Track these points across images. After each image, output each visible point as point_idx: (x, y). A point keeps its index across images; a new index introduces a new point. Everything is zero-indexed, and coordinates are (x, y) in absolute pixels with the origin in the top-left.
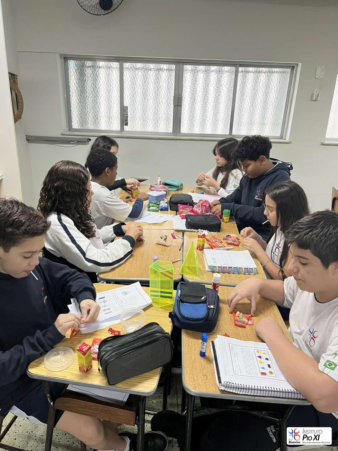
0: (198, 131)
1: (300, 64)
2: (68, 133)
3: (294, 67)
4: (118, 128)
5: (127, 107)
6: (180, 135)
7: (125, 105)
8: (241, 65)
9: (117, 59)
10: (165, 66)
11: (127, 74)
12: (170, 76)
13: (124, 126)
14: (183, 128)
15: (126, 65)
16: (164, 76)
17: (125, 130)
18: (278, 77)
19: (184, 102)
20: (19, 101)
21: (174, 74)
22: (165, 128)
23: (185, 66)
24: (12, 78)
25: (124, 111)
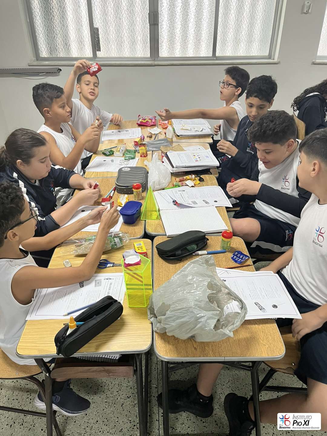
0: (179, 53)
2: (36, 63)
4: (90, 55)
5: (97, 29)
6: (158, 59)
7: (95, 26)
13: (96, 52)
14: (162, 51)
17: (98, 56)
19: (160, 20)
22: (142, 52)
25: (94, 34)
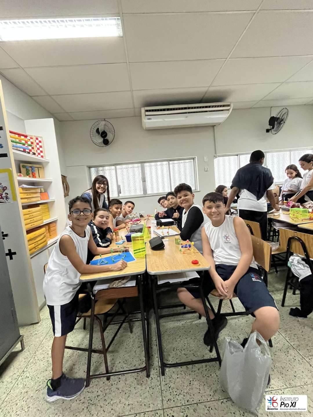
0: (156, 191)
1: (196, 157)
3: (194, 159)
4: (117, 196)
5: (120, 185)
8: (170, 161)
9: (114, 165)
10: (136, 165)
11: (119, 171)
12: (139, 169)
13: (119, 194)
14: (148, 191)
15: (118, 167)
16: (136, 169)
17: (120, 196)
18: (188, 164)
19: (146, 180)
20: (67, 187)
21: (140, 168)
22: (140, 193)
23: (145, 164)
24: (64, 178)
25: (119, 187)
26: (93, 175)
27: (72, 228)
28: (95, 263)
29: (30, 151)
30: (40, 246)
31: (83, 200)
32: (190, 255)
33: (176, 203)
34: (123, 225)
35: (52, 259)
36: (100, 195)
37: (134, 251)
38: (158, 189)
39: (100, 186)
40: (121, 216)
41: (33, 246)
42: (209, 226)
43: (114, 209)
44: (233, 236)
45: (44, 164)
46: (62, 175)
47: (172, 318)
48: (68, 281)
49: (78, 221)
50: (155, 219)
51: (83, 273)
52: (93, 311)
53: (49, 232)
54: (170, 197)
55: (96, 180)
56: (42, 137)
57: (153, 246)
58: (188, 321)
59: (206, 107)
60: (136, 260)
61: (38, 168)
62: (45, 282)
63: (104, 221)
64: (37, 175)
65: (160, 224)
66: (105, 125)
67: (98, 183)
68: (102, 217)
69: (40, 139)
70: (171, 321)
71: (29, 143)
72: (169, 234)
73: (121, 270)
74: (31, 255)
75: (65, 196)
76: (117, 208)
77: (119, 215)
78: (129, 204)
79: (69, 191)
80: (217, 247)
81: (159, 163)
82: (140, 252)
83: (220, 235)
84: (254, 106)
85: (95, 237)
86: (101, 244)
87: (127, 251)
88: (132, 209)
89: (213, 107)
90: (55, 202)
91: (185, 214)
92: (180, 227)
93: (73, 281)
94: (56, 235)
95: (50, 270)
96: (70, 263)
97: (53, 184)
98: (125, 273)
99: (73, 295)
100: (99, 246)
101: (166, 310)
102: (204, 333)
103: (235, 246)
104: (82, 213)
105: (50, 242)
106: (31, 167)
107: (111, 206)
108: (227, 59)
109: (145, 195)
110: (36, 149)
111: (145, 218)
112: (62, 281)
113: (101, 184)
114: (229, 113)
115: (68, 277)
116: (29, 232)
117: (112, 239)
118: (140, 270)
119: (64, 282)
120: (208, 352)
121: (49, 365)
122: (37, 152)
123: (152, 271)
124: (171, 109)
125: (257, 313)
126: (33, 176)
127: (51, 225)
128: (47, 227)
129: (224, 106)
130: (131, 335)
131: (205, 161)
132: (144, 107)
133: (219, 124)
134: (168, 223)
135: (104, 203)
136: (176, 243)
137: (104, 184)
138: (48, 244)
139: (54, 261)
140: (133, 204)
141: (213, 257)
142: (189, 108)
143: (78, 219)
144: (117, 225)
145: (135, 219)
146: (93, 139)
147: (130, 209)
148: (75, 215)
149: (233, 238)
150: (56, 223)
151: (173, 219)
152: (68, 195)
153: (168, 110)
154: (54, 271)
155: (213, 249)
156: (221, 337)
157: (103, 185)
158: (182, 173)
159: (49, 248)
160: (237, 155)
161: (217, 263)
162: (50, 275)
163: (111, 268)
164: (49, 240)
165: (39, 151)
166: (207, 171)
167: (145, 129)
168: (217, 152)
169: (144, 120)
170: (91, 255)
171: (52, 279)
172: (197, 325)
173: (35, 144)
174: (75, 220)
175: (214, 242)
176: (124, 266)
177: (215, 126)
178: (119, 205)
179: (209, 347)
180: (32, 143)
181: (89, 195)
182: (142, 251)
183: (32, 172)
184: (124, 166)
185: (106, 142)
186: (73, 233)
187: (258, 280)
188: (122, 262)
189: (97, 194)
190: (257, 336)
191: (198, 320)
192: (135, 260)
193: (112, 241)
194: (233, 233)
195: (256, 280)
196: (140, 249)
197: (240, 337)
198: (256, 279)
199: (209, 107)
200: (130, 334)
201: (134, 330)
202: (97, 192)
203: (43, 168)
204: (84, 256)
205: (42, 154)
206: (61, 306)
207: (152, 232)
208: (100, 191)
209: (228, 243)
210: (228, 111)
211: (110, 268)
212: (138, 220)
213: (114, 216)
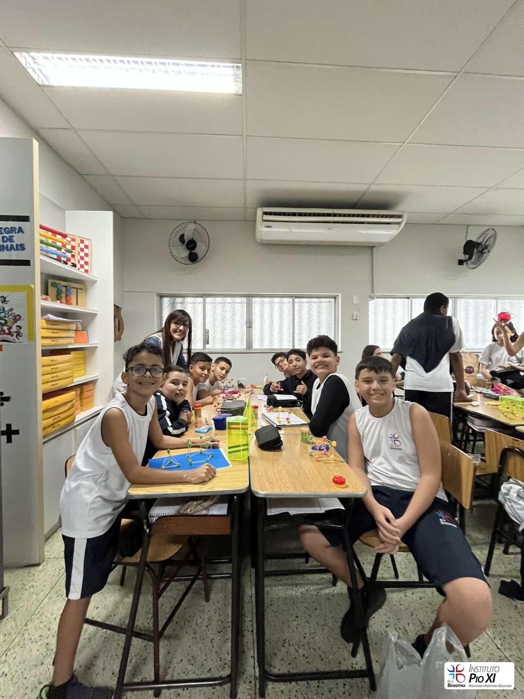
0: (267, 346)
1: (340, 295)
3: (335, 298)
4: (201, 347)
5: (208, 330)
6: (252, 349)
7: (207, 328)
8: (296, 297)
9: (202, 296)
10: (238, 300)
11: (209, 307)
12: (243, 306)
13: (206, 345)
14: (255, 344)
15: (208, 300)
16: (238, 306)
17: (206, 347)
18: (326, 305)
19: (254, 325)
20: (121, 325)
21: (245, 305)
22: (240, 345)
23: (254, 299)
24: (117, 308)
25: (206, 333)
26: (166, 309)
27: (127, 397)
28: (158, 465)
29: (69, 260)
30: (62, 423)
31: (152, 350)
32: (328, 465)
33: (302, 368)
34: (209, 399)
35: (84, 451)
36: (175, 342)
37: (229, 448)
38: (271, 341)
39: (178, 329)
40: (207, 383)
41: (50, 421)
42: (364, 414)
43: (197, 369)
44: (408, 439)
45: (88, 285)
46: (115, 305)
47: (284, 579)
48: (106, 494)
49: (139, 386)
50: (263, 393)
51: (135, 483)
52: (145, 554)
53: (81, 399)
54: (293, 357)
55: (172, 318)
56: (90, 240)
57: (262, 443)
58: (312, 588)
59: (363, 216)
60: (231, 466)
61: (77, 289)
62: (65, 490)
63: (179, 390)
64: (74, 301)
65: (273, 403)
66: (195, 230)
67: (176, 323)
68: (175, 382)
69: (86, 243)
70: (281, 585)
71: (69, 247)
72: (289, 422)
73: (203, 482)
74: (44, 437)
75: (115, 341)
76: (203, 368)
77: (205, 381)
78: (223, 364)
79: (123, 331)
80: (376, 453)
81: (276, 300)
82: (240, 451)
83: (383, 433)
84: (439, 222)
85: (162, 415)
86: (170, 429)
87: (215, 447)
88: (227, 372)
89: (374, 216)
90: (98, 349)
91: (317, 389)
92: (307, 411)
93: (113, 494)
94: (93, 406)
95: (77, 470)
96: (114, 461)
97: (98, 318)
98: (210, 488)
99: (111, 521)
100: (166, 432)
101: (274, 561)
102: (342, 613)
103: (407, 455)
104: (148, 373)
105: (80, 416)
106: (66, 287)
107: (193, 362)
108: (404, 143)
109: (249, 349)
110: (78, 257)
111: (247, 390)
112: (96, 493)
113: (179, 324)
114: (400, 227)
115: (106, 487)
116: (46, 396)
117: (189, 423)
118: (240, 485)
119: (98, 495)
120: (347, 655)
121: (49, 653)
122: (79, 262)
123: (261, 491)
124: (306, 215)
125: (448, 588)
126: (67, 301)
127: (86, 388)
128: (79, 390)
129: (392, 216)
130: (207, 606)
131: (355, 303)
132: (260, 207)
133: (382, 244)
134: (288, 403)
135: (180, 359)
136: (302, 440)
137: (184, 325)
138: (75, 421)
139: (86, 454)
140: (228, 362)
141: (366, 471)
142: (335, 215)
143: (140, 383)
144: (198, 398)
145: (230, 390)
146: (172, 251)
147: (224, 372)
148: (136, 375)
149: (407, 442)
150: (94, 385)
151: (296, 395)
152: (120, 339)
153: (300, 215)
154: (85, 473)
155: (368, 457)
156: (373, 626)
157: (182, 326)
158: (315, 319)
159: (76, 428)
160: (408, 298)
161: (374, 484)
162: (75, 480)
163: (187, 477)
164: (79, 413)
165: (82, 262)
166: (356, 319)
167: (259, 242)
168: (375, 292)
169: (260, 228)
170: (152, 448)
171: (78, 487)
172: (328, 598)
173: (78, 249)
174: (135, 385)
175: (370, 444)
176: (211, 475)
177: (374, 247)
178: (207, 363)
179: (350, 646)
180: (73, 248)
181: (158, 341)
182: (243, 450)
183: (67, 296)
184: (219, 299)
185: (193, 258)
186: (128, 406)
187: (450, 524)
188: (207, 467)
189: (170, 341)
190: (448, 636)
191: (331, 587)
192: (229, 465)
193: (189, 426)
194: (409, 433)
195: (446, 523)
196: (239, 446)
197: (408, 631)
198: (447, 521)
199: (368, 216)
200: (204, 603)
201: (212, 596)
202: (172, 338)
203: (86, 291)
204: (140, 450)
205: (86, 267)
206: (88, 540)
207: (260, 416)
208: (176, 336)
209: (396, 449)
210: (398, 226)
211: (185, 476)
212: (235, 393)
213: (196, 382)
